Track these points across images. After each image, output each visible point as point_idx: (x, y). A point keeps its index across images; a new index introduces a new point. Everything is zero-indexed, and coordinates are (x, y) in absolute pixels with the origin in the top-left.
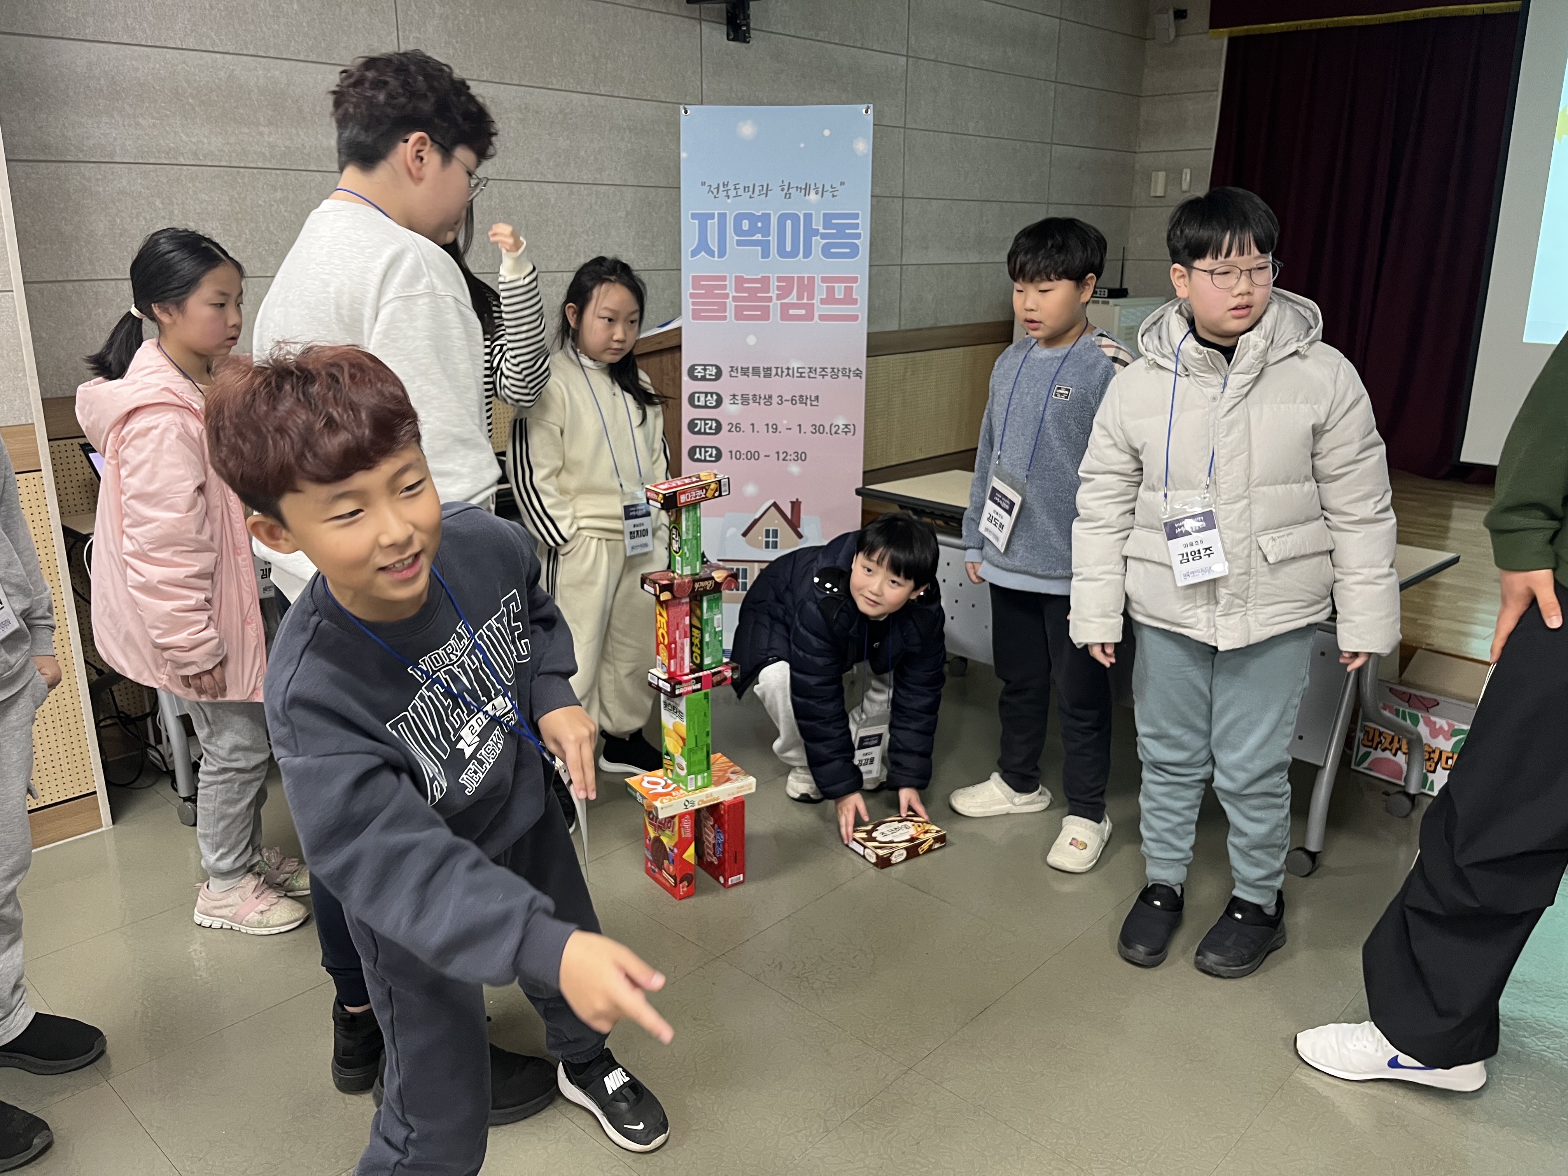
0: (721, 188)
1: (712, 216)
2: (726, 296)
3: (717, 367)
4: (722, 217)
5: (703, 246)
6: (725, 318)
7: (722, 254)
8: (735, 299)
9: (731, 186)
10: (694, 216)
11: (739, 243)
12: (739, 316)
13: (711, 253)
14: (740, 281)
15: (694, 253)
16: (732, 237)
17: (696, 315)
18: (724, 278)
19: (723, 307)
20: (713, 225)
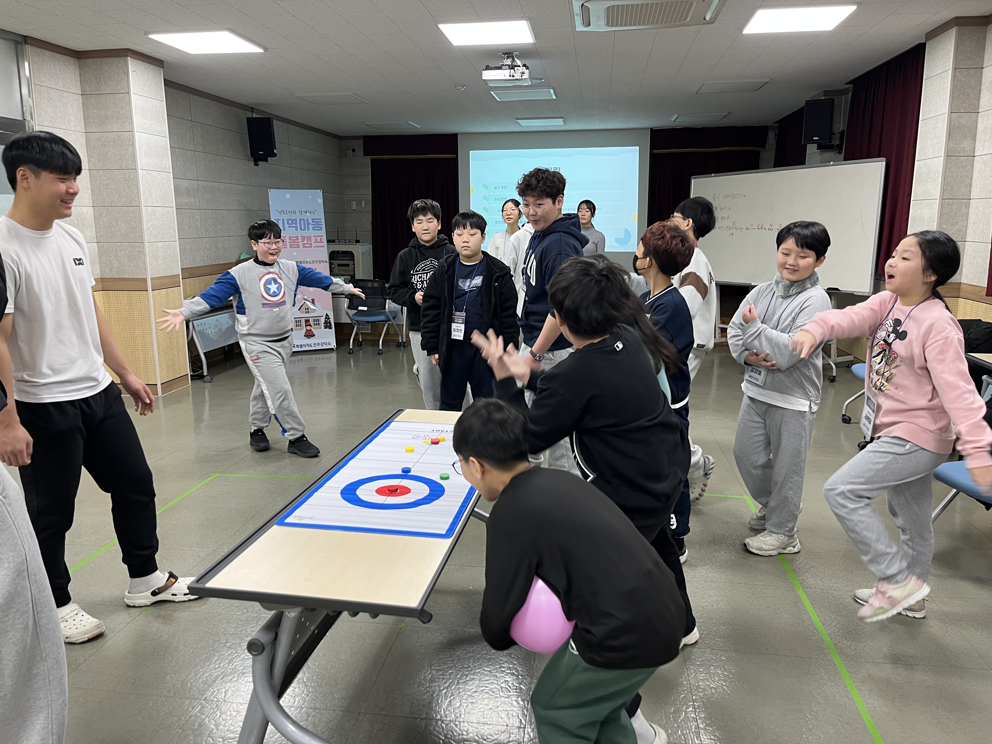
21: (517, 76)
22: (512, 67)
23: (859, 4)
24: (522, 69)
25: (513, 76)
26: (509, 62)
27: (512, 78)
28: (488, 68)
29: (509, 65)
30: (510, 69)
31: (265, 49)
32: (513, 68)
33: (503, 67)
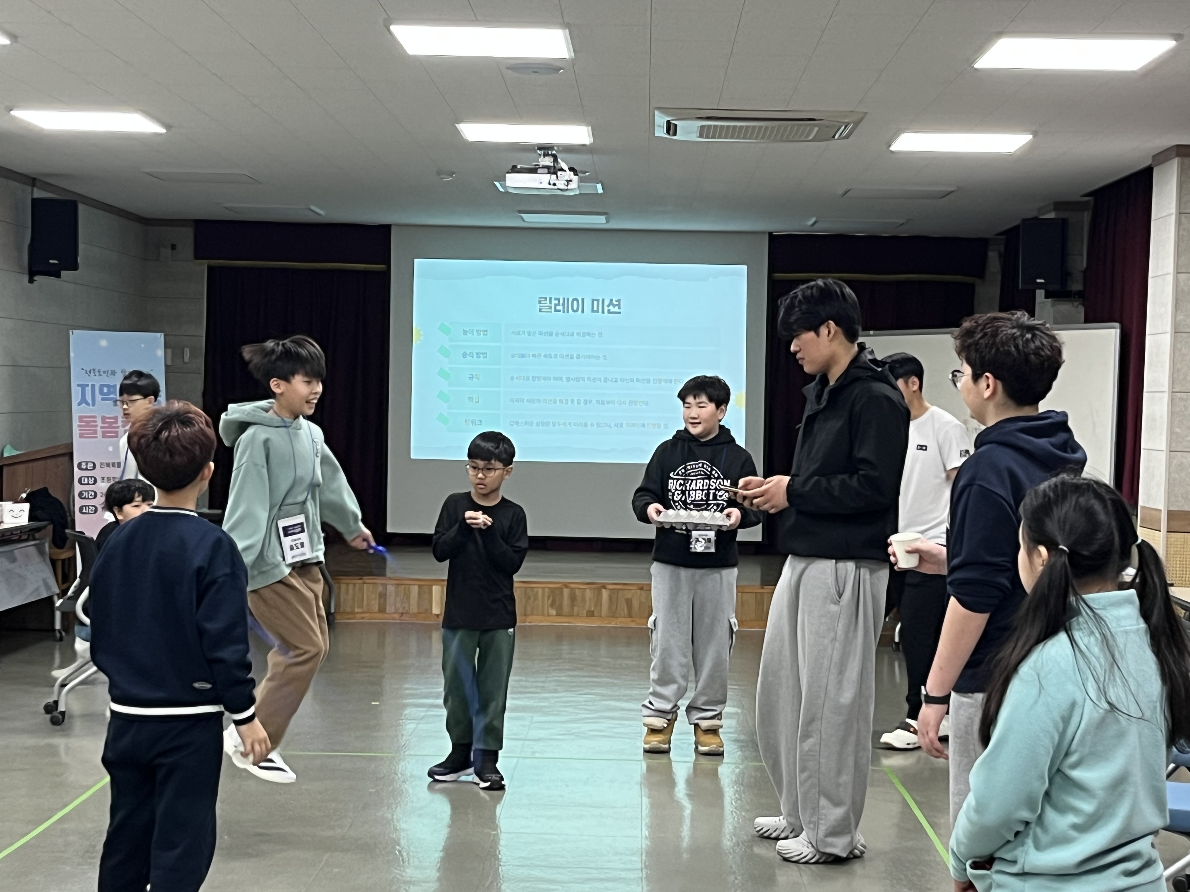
0: (92, 371)
1: (87, 385)
2: (96, 426)
3: (94, 464)
4: (93, 386)
5: (83, 401)
6: (96, 437)
7: (93, 405)
8: (102, 428)
9: (96, 371)
10: (79, 385)
11: (103, 399)
12: (104, 436)
13: (88, 404)
14: (104, 419)
15: (79, 404)
16: (98, 397)
17: (81, 436)
18: (95, 417)
19: (95, 432)
20: (88, 390)
21: (561, 185)
22: (553, 170)
23: (1035, 134)
24: (570, 175)
25: (554, 184)
26: (548, 161)
27: (552, 187)
28: (514, 170)
29: (548, 167)
30: (549, 173)
31: (168, 127)
32: (555, 173)
33: (539, 171)
